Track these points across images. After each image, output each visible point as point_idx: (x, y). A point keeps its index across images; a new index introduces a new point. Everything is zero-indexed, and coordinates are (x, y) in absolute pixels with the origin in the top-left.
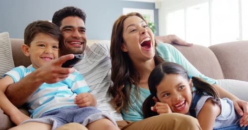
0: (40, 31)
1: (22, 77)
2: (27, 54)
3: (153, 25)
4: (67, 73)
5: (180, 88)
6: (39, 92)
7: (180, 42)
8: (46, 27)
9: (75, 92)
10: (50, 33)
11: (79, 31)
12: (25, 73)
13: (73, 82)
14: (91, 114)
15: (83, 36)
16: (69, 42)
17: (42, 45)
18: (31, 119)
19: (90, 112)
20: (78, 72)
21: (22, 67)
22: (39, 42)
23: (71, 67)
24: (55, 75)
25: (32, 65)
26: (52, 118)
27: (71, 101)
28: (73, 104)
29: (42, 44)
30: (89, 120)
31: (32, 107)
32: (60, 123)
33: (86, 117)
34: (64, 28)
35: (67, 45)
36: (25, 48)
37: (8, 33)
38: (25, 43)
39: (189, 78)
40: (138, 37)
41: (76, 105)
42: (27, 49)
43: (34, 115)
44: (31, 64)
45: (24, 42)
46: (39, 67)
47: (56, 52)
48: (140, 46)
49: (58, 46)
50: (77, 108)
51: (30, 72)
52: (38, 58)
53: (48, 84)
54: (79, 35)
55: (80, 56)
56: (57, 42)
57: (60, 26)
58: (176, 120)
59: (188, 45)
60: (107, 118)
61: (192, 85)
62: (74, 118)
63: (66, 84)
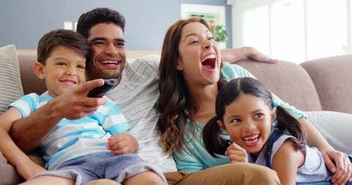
0: (61, 44)
1: (33, 110)
2: (41, 77)
3: (224, 28)
4: (95, 105)
5: (257, 116)
6: (58, 131)
7: (259, 58)
8: (68, 38)
9: (109, 132)
10: (74, 46)
11: (115, 44)
12: (38, 103)
13: (106, 117)
14: (129, 165)
15: (121, 51)
16: (101, 61)
17: (61, 64)
18: (46, 172)
19: (129, 162)
20: (113, 102)
21: (33, 95)
22: (57, 59)
23: (101, 97)
24: (78, 108)
25: (47, 92)
26: (75, 170)
27: (102, 144)
28: (105, 150)
29: (63, 61)
30: (127, 174)
31: (48, 152)
32: (86, 177)
33: (123, 169)
34: (93, 41)
35: (98, 65)
36: (38, 67)
37: (14, 46)
38: (39, 61)
39: (273, 105)
40: (200, 52)
41: (110, 151)
42: (41, 69)
43: (51, 165)
44: (46, 90)
45: (36, 59)
46: (58, 95)
47: (82, 74)
48: (200, 65)
49: (84, 65)
50: (111, 156)
51: (45, 103)
52: (57, 81)
53: (68, 121)
54: (114, 50)
55: (112, 82)
56: (84, 60)
57: (87, 38)
58: (246, 174)
59: (270, 62)
60: (152, 170)
61: (275, 116)
62: (107, 170)
63: (95, 119)
